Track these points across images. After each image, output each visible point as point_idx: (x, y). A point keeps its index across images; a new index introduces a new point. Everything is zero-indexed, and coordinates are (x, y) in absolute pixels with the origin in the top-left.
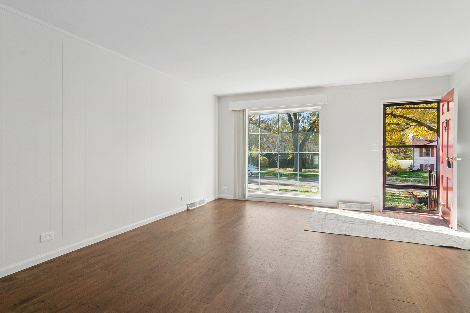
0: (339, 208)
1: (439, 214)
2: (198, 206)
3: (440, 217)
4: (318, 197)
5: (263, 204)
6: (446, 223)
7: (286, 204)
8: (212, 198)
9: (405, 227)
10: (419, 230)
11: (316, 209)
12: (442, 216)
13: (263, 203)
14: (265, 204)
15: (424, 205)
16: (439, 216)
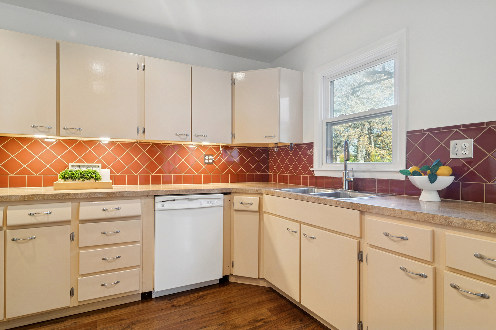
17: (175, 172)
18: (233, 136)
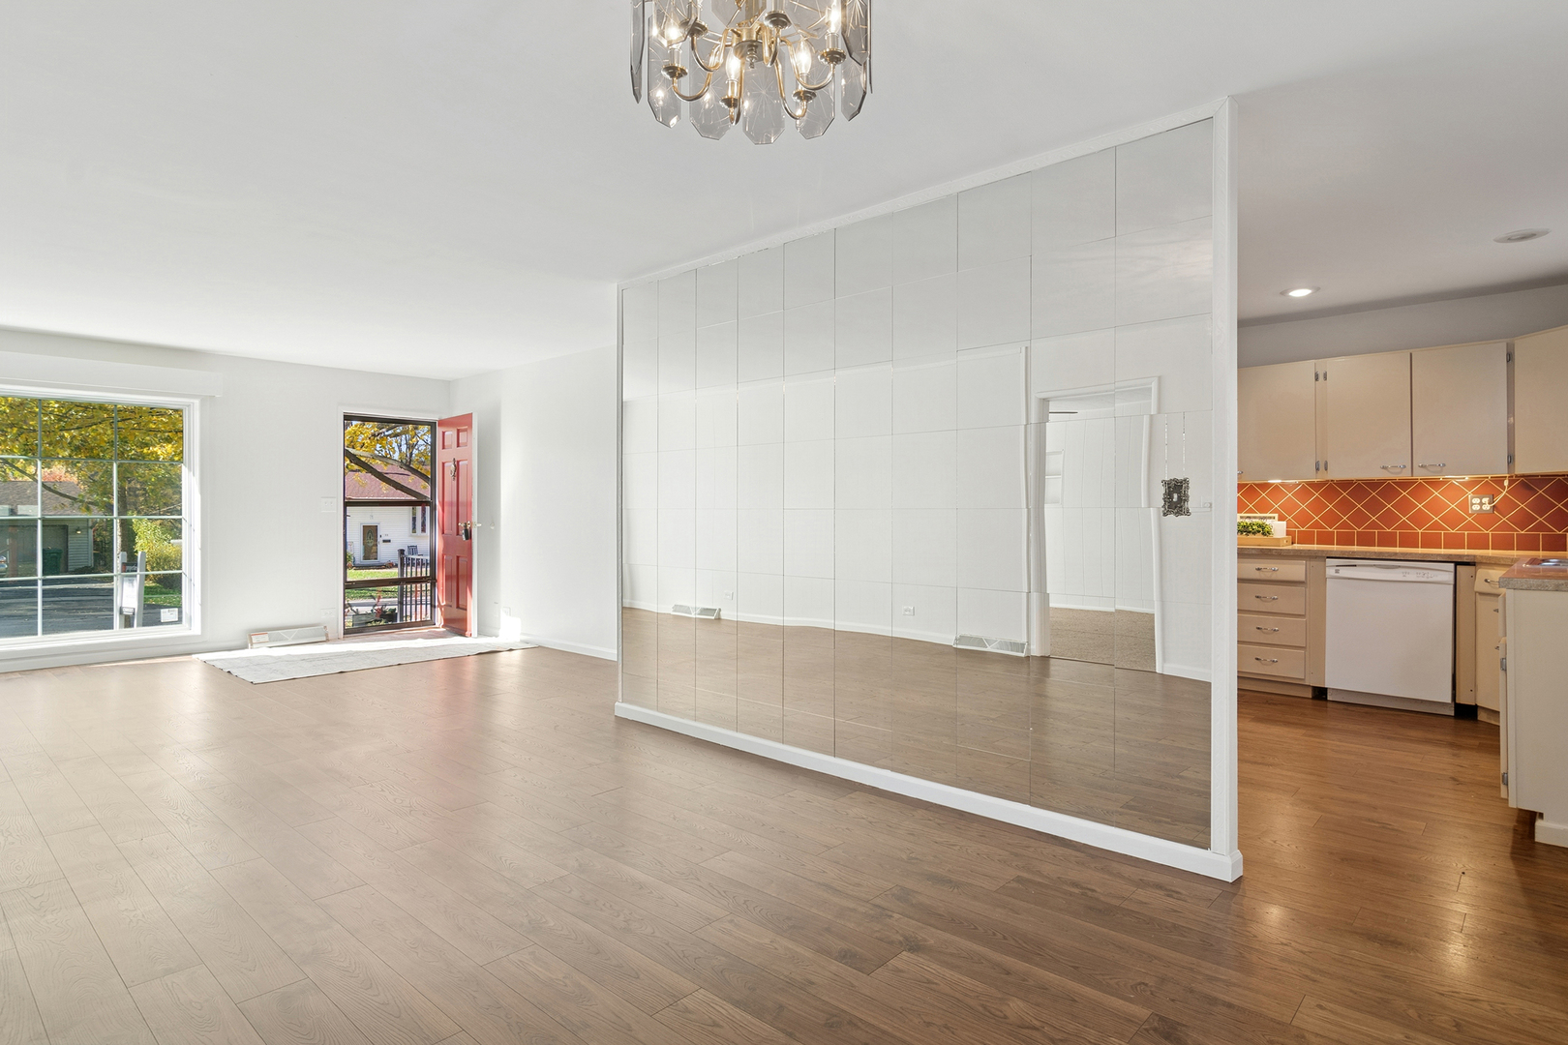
0: (256, 646)
1: (437, 625)
3: (440, 628)
4: (186, 631)
6: (457, 630)
11: (201, 657)
12: (443, 626)
17: (1404, 525)
18: (1511, 459)
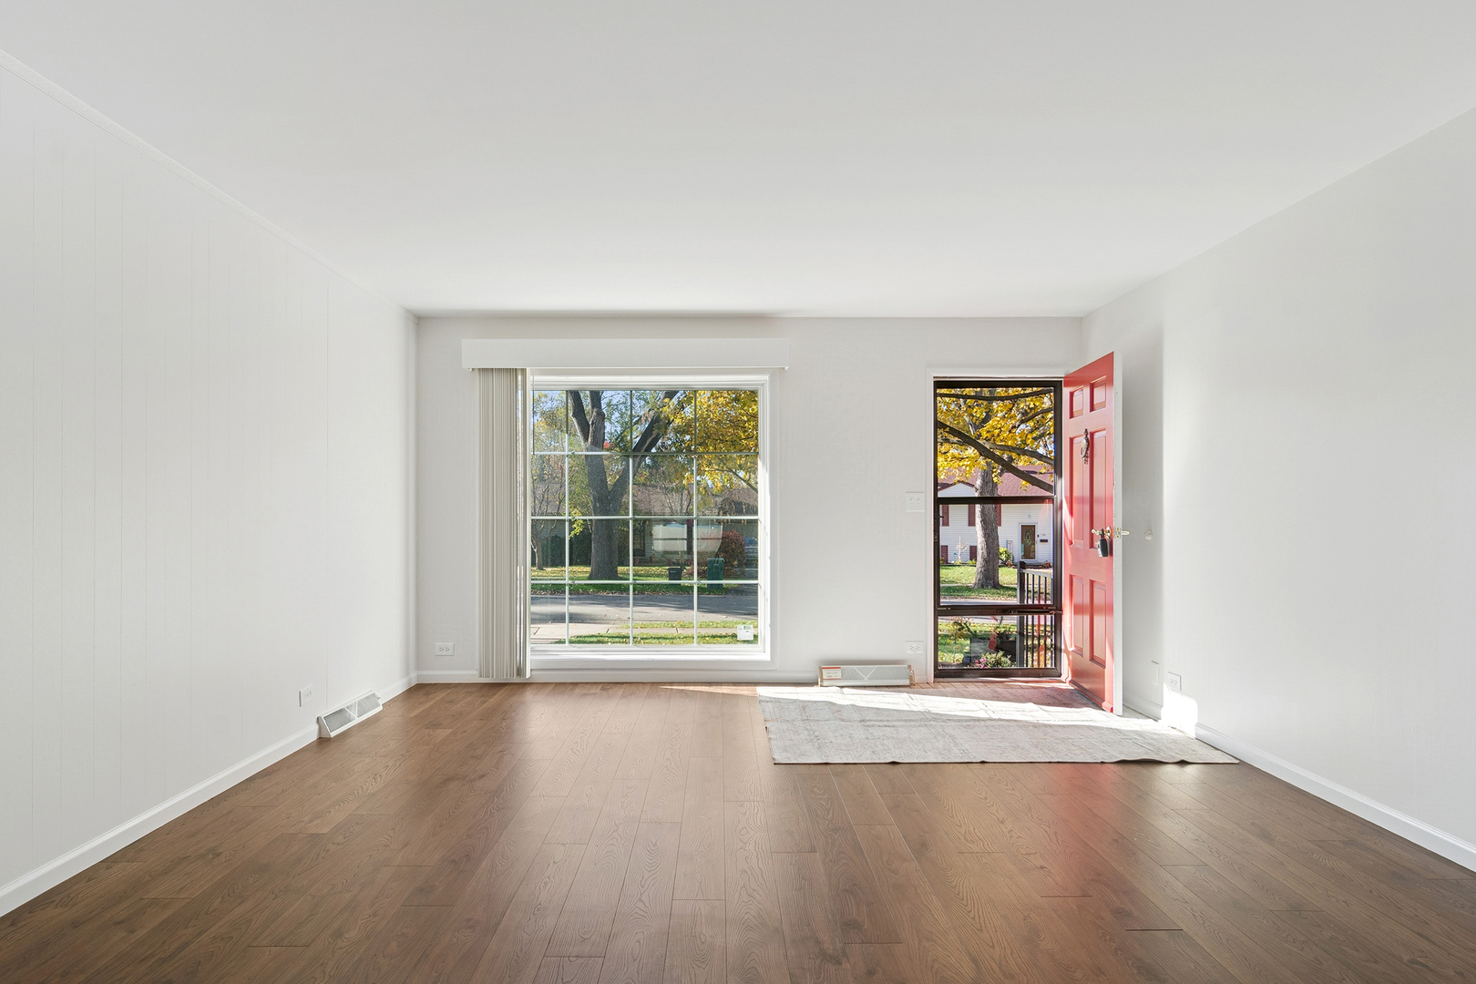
0: (825, 683)
1: (1063, 678)
2: (357, 720)
3: (1067, 684)
4: (760, 654)
5: (592, 691)
6: (1089, 699)
7: (665, 683)
8: (397, 687)
9: (1015, 721)
10: (1050, 726)
11: (763, 691)
12: (1071, 682)
13: (589, 686)
14: (597, 690)
15: (1004, 655)
16: (1065, 682)
